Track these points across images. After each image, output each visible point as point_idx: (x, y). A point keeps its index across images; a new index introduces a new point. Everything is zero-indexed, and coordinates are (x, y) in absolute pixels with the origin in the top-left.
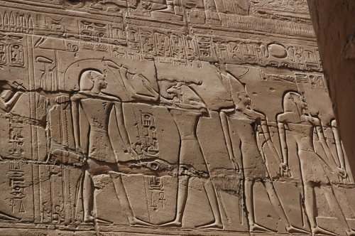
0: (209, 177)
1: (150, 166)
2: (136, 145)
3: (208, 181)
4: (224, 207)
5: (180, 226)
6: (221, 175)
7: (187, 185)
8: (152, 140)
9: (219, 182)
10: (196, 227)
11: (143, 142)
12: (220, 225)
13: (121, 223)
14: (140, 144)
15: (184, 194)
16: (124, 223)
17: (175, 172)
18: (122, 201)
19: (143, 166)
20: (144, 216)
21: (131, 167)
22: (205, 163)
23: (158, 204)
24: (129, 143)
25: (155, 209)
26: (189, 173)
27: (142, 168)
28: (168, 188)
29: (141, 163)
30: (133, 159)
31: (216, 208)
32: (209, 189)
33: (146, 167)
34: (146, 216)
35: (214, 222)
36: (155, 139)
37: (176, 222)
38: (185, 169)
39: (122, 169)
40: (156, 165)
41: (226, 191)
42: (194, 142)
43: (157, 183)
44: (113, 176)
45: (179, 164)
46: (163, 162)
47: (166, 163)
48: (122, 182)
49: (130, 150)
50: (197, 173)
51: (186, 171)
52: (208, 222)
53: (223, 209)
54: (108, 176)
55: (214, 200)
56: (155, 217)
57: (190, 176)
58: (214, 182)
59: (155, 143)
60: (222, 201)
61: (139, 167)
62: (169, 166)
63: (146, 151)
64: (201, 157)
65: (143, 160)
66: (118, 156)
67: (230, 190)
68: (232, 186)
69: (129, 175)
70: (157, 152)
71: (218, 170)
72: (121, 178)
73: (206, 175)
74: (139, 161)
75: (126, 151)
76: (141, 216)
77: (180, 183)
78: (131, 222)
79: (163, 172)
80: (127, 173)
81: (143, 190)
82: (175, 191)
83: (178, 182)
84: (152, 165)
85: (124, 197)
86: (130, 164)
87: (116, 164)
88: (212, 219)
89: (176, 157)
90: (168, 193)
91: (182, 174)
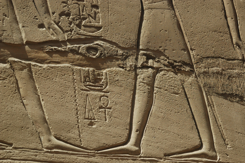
0: (192, 71)
1: (84, 52)
2: (61, 15)
3: (191, 79)
4: (220, 122)
5: (137, 153)
6: (215, 69)
7: (151, 85)
8: (89, 8)
9: (212, 81)
10: (166, 155)
11: (74, 11)
12: (211, 153)
13: (27, 145)
14: (68, 15)
15: (145, 99)
16: (32, 146)
17: (130, 62)
18: (32, 109)
19: (73, 51)
20: (71, 135)
21: (50, 53)
22: (186, 49)
23: (97, 115)
24: (47, 11)
25: (91, 124)
26: (156, 65)
27: (70, 55)
28: (116, 89)
29: (69, 46)
30: (54, 38)
31: (204, 124)
32: (192, 92)
33: (78, 53)
34: (73, 135)
35: (200, 147)
36: (96, 7)
37: (130, 146)
38: (149, 57)
39: (33, 55)
40: (96, 50)
41: (225, 96)
42: (168, 13)
43: (96, 80)
44: (15, 66)
45: (138, 50)
46: (108, 45)
47: (114, 47)
48: (31, 77)
49: (50, 24)
50: (171, 65)
51: (150, 61)
52: (190, 147)
53: (218, 126)
54: (7, 66)
55: (201, 110)
56: (91, 137)
57: (158, 70)
58: (202, 81)
59: (95, 13)
60: (217, 113)
61: (64, 54)
62: (120, 52)
63: (79, 26)
64: (180, 38)
65: (71, 41)
66: (25, 33)
67: (232, 95)
68: (235, 87)
69: (45, 66)
70: (99, 28)
71: (209, 61)
72: (30, 71)
73: (188, 69)
74: (64, 42)
75: (41, 26)
76: (64, 135)
77: (139, 80)
78: (46, 144)
79: (109, 63)
80: (42, 61)
81: (70, 92)
82: (129, 94)
83: (136, 79)
84: (89, 49)
85: (35, 102)
86: (48, 48)
87: (21, 46)
88: (197, 143)
89: (133, 37)
90: (116, 96)
91: (144, 67)
